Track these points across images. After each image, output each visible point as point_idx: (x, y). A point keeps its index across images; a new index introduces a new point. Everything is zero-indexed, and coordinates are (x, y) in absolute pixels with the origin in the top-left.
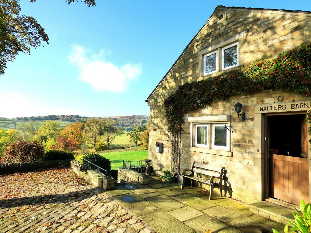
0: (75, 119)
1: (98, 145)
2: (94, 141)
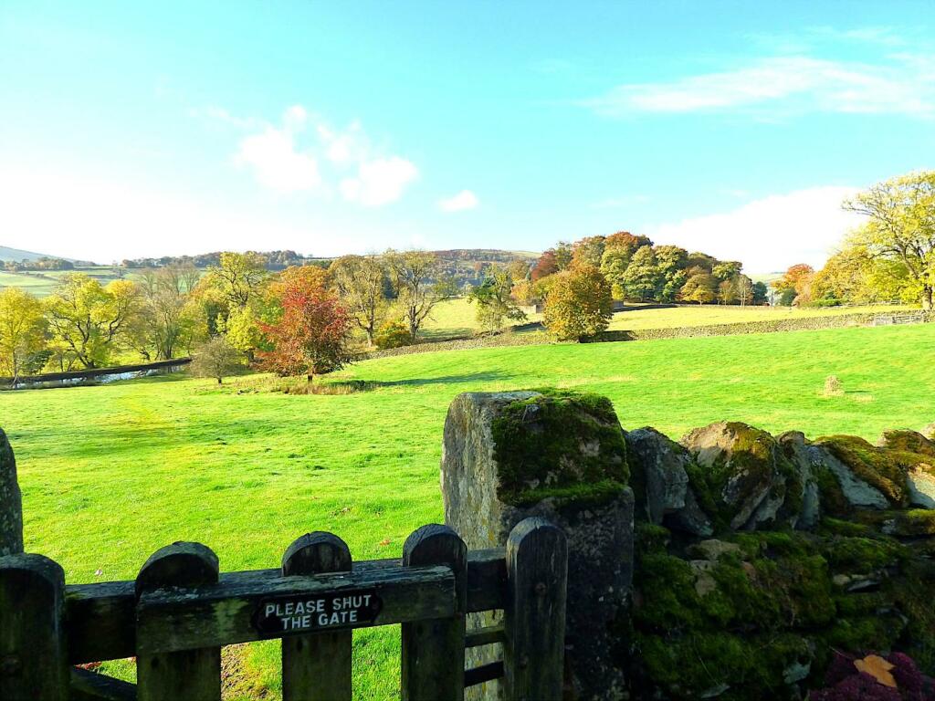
0: (286, 263)
1: (383, 331)
2: (368, 317)
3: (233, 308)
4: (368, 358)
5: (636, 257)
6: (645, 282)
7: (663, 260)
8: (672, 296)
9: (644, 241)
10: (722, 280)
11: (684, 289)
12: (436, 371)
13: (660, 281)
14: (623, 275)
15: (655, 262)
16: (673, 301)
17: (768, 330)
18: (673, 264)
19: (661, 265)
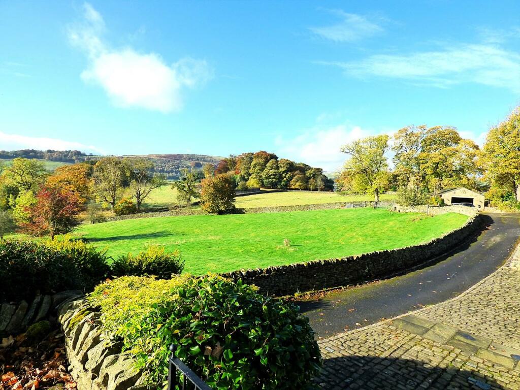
0: (74, 158)
1: (119, 205)
2: (112, 196)
3: (22, 191)
4: (106, 221)
5: (268, 165)
6: (273, 178)
7: (281, 167)
8: (286, 185)
9: (273, 157)
10: (310, 178)
11: (292, 182)
12: (134, 231)
13: (280, 178)
14: (262, 174)
15: (277, 168)
16: (286, 188)
17: (304, 209)
18: (286, 169)
19: (280, 170)
